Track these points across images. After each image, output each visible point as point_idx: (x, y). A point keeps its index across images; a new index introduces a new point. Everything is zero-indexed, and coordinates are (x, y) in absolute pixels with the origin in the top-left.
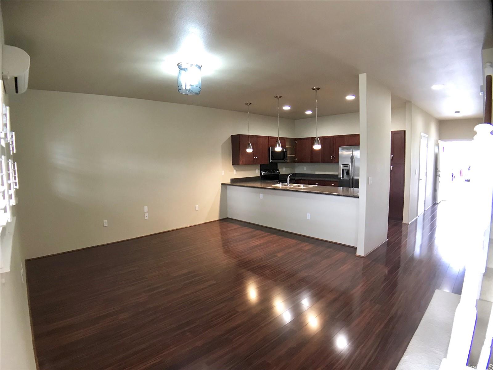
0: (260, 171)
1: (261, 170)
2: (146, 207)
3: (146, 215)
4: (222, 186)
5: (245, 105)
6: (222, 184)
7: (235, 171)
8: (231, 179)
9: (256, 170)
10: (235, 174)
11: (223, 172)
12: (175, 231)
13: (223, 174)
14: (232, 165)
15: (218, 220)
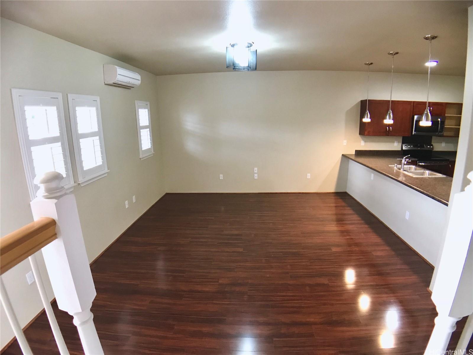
0: (401, 144)
1: (403, 143)
2: (256, 169)
3: (256, 175)
4: (342, 157)
5: (365, 65)
6: (343, 155)
7: (362, 141)
8: (356, 150)
9: (394, 142)
10: (362, 145)
11: (345, 141)
12: (282, 194)
13: (345, 144)
14: (360, 134)
15: (333, 193)
